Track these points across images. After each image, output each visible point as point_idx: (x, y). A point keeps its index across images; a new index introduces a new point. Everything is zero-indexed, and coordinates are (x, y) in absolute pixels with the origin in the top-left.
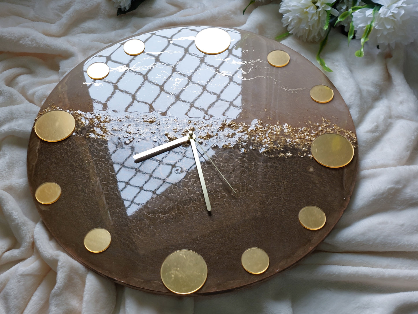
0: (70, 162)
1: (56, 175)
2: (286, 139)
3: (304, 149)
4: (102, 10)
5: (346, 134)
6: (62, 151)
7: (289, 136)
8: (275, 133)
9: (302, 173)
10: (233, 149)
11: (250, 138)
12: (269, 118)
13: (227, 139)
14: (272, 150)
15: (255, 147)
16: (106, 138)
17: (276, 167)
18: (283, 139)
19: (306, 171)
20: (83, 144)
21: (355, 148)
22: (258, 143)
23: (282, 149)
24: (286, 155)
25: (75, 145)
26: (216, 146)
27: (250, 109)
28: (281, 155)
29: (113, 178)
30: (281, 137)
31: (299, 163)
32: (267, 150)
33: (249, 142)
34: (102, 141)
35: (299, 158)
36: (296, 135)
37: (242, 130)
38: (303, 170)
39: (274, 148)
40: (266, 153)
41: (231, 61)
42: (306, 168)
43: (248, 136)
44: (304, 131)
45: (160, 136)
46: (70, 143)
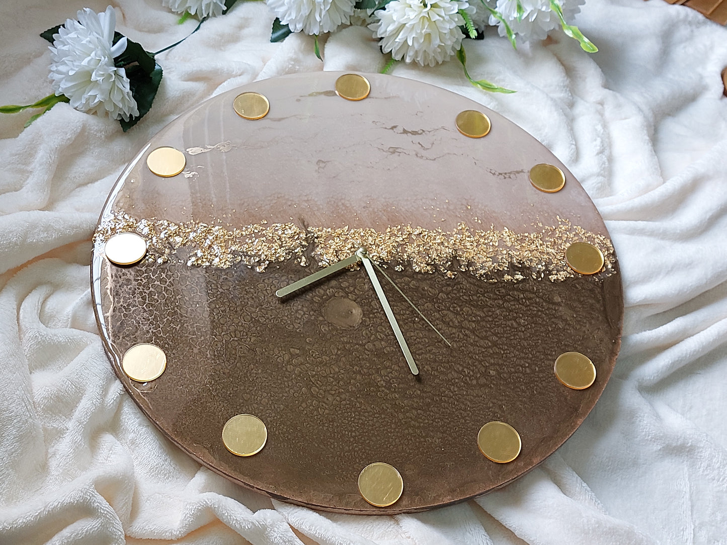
6: (153, 290)
8: (491, 244)
9: (544, 304)
10: (431, 272)
11: (453, 253)
12: (476, 221)
13: (418, 256)
14: (492, 271)
15: (464, 267)
16: (224, 264)
17: (503, 297)
18: (505, 252)
19: (550, 302)
20: (186, 276)
21: (614, 261)
22: (469, 261)
23: (506, 269)
24: (515, 278)
25: (172, 278)
26: (403, 268)
27: (445, 207)
28: (507, 277)
29: (249, 331)
30: (501, 249)
31: (536, 290)
32: (484, 271)
33: (454, 260)
34: (217, 269)
35: (535, 282)
36: (524, 245)
37: (439, 241)
38: (545, 301)
39: (494, 267)
40: (484, 276)
41: (400, 129)
42: (548, 297)
43: (450, 251)
44: (535, 239)
45: (311, 256)
46: (164, 276)
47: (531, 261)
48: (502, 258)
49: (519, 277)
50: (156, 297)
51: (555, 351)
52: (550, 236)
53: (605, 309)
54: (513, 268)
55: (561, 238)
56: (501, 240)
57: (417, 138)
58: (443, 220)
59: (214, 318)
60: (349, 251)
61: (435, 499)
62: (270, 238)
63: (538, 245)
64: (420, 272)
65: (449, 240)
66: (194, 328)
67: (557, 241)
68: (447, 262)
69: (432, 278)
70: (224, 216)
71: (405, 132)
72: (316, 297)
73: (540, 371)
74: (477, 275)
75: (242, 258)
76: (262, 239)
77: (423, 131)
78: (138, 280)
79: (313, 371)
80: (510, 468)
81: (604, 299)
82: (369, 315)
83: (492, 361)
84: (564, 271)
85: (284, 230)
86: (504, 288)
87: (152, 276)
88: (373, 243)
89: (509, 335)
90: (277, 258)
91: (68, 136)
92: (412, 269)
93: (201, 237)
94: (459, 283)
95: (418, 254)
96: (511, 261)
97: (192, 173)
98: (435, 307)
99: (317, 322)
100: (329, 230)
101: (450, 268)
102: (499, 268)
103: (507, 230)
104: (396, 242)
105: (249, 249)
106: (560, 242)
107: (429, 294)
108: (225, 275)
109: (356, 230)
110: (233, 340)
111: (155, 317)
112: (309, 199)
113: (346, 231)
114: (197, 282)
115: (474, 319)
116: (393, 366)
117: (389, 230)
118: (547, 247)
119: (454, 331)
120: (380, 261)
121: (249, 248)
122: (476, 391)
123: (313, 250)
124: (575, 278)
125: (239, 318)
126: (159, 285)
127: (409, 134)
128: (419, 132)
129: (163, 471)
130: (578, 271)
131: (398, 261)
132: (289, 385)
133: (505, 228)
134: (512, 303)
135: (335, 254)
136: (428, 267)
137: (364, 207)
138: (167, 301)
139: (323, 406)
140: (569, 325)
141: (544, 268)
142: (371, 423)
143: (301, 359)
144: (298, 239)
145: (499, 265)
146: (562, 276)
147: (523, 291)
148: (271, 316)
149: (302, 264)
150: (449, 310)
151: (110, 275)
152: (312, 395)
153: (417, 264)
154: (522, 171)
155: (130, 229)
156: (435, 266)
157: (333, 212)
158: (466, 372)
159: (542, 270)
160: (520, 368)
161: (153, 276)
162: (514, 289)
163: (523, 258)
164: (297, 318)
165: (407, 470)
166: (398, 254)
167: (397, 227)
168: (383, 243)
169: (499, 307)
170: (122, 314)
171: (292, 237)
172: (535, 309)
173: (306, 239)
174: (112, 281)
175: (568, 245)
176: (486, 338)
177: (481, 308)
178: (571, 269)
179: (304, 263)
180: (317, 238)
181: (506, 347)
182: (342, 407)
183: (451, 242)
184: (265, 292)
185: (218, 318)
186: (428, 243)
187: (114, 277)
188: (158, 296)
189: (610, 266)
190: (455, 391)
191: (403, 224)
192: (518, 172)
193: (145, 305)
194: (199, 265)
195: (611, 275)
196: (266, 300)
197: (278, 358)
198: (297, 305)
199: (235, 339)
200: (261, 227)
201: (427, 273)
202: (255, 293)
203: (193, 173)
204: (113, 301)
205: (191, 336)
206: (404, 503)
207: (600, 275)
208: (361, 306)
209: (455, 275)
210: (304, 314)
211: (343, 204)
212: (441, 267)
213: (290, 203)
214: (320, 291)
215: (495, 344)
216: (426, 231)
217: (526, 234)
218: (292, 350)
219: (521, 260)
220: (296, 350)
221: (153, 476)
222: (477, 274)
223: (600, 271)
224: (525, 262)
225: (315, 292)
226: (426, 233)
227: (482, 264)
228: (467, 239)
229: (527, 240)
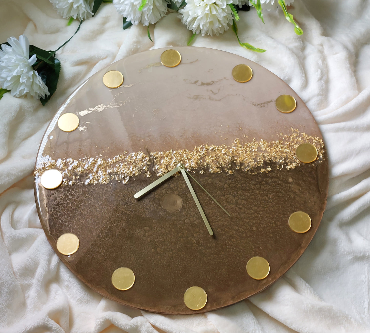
0: (78, 211)
1: (69, 226)
2: (264, 154)
3: (281, 161)
5: (314, 140)
6: (69, 202)
7: (265, 152)
8: (253, 150)
9: (283, 184)
10: (220, 172)
11: (232, 159)
12: (245, 137)
13: (212, 163)
14: (254, 168)
15: (238, 167)
16: (105, 181)
17: (260, 183)
18: (261, 155)
19: (287, 182)
20: (85, 191)
21: (324, 153)
22: (241, 163)
23: (262, 165)
24: (267, 170)
25: (78, 193)
26: (204, 172)
27: (227, 130)
28: (263, 170)
29: (121, 220)
30: (259, 153)
31: (279, 176)
32: (249, 168)
33: (233, 163)
34: (102, 185)
35: (278, 171)
36: (272, 148)
37: (224, 152)
38: (284, 182)
39: (255, 165)
40: (250, 171)
41: (200, 83)
42: (285, 179)
43: (230, 158)
44: (278, 144)
45: (153, 171)
46: (73, 192)
47: (276, 158)
48: (260, 158)
49: (269, 169)
50: (70, 206)
51: (289, 212)
52: (287, 141)
53: (318, 184)
54: (266, 164)
55: (293, 142)
56: (259, 148)
57: (210, 88)
58: (226, 138)
59: (103, 214)
60: (173, 165)
61: (225, 303)
62: (129, 162)
63: (280, 148)
64: (214, 173)
65: (230, 151)
66: (92, 221)
67: (291, 144)
68: (229, 165)
69: (220, 176)
70: (103, 152)
71: (203, 84)
72: (157, 196)
73: (280, 225)
74: (245, 171)
75: (115, 176)
76: (125, 163)
77: (213, 82)
78: (60, 196)
79: (157, 239)
80: (265, 281)
81: (317, 177)
82: (186, 202)
83: (254, 222)
84: (295, 162)
85: (136, 156)
86: (261, 177)
87: (67, 193)
88: (187, 158)
89: (263, 205)
90: (134, 174)
91: (13, 114)
92: (209, 172)
93: (91, 166)
94: (235, 177)
95: (212, 162)
96: (265, 160)
97: (83, 127)
98: (222, 193)
99: (158, 210)
100: (162, 153)
101: (231, 169)
102: (258, 165)
103: (262, 141)
104: (200, 156)
105: (119, 171)
106: (293, 144)
107: (219, 186)
108: (106, 188)
109: (177, 151)
110: (113, 226)
111: (71, 217)
112: (150, 135)
113: (171, 152)
114: (91, 194)
115: (244, 198)
116: (200, 231)
117: (195, 149)
118: (285, 148)
119: (233, 206)
120: (191, 169)
121: (118, 170)
122: (246, 240)
123: (154, 167)
124: (301, 166)
125: (116, 213)
126: (71, 198)
127: (205, 85)
128: (211, 83)
129: (84, 300)
130: (303, 162)
131: (201, 168)
132: (145, 248)
133: (262, 139)
134: (266, 186)
135: (166, 167)
136: (218, 169)
137: (181, 136)
138: (77, 207)
139: (163, 258)
140: (297, 195)
141: (283, 162)
142: (189, 264)
143: (150, 233)
144: (145, 160)
145: (258, 163)
146: (293, 165)
147: (271, 178)
148: (133, 209)
150: (230, 194)
151: (45, 195)
152: (157, 253)
153: (212, 168)
154: (271, 101)
155: (52, 166)
156: (222, 168)
157: (163, 142)
158: (240, 230)
159: (282, 163)
160: (270, 224)
161: (68, 193)
162: (266, 177)
163: (272, 157)
164: (147, 209)
165: (209, 289)
166: (201, 163)
167: (200, 146)
168: (192, 158)
169: (258, 189)
170: (54, 218)
171: (141, 160)
172: (278, 188)
173: (150, 160)
174: (46, 199)
175: (297, 145)
176: (250, 208)
177: (247, 191)
178: (299, 161)
179: (149, 175)
180: (155, 159)
181: (262, 213)
182: (174, 257)
183: (231, 152)
184: (128, 195)
185: (105, 214)
186: (218, 154)
187: (47, 197)
188: (72, 205)
189: (321, 156)
190: (234, 242)
191: (203, 144)
192: (269, 102)
193: (65, 211)
194: (92, 184)
195: (322, 161)
196: (130, 200)
197: (138, 233)
198: (146, 201)
199: (115, 225)
200: (124, 156)
201: (217, 173)
202: (123, 197)
204: (48, 211)
205: (91, 226)
206: (208, 307)
207: (315, 162)
208: (182, 197)
209: (233, 172)
210: (151, 206)
211: (169, 136)
212: (225, 168)
213: (139, 139)
214: (159, 191)
215: (256, 212)
216: (216, 147)
217: (273, 142)
218: (145, 228)
219: (270, 159)
220: (147, 228)
221: (79, 303)
222: (245, 170)
223: (315, 160)
224: (273, 160)
225: (156, 192)
226: (216, 148)
227: (248, 164)
228: (240, 149)
229: (274, 145)
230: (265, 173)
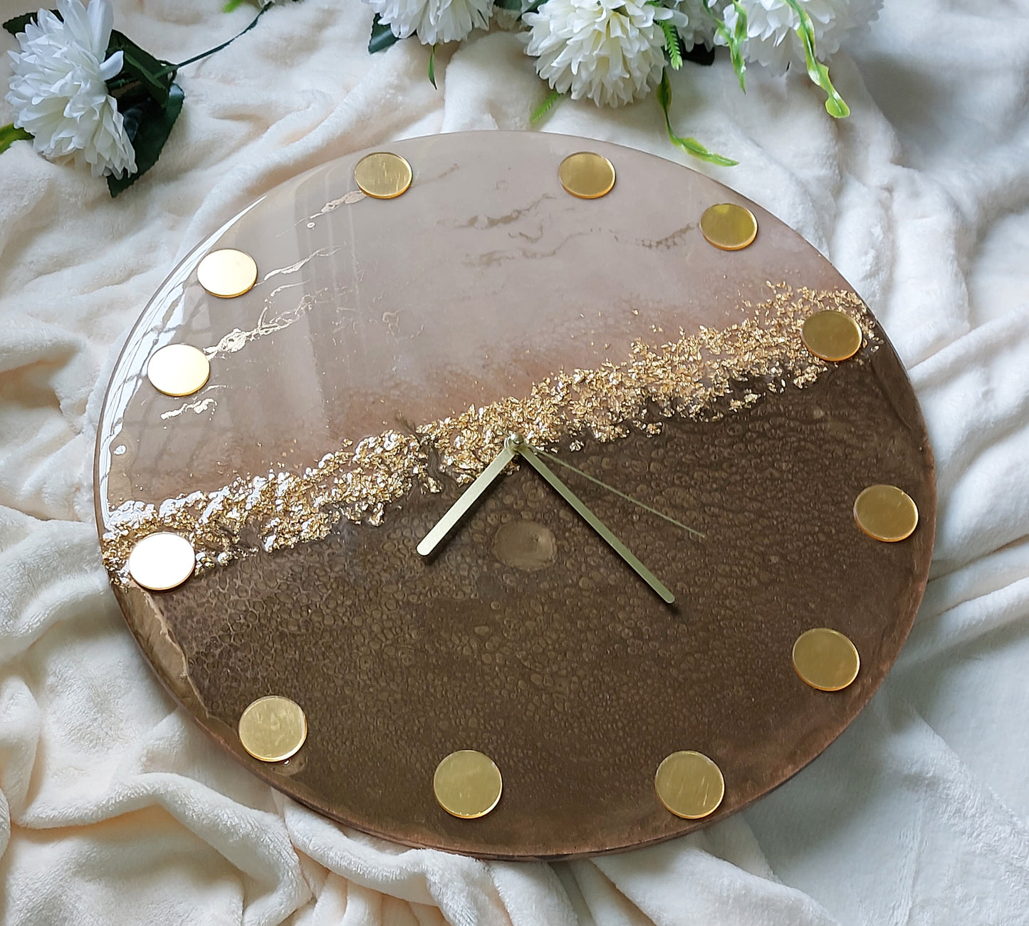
0: (270, 629)
1: (259, 677)
2: (723, 363)
3: (774, 370)
4: (67, 198)
5: (837, 300)
6: (233, 611)
7: (723, 356)
8: (691, 359)
9: (803, 427)
10: (625, 436)
11: (643, 393)
12: (655, 330)
13: (595, 417)
14: (710, 403)
15: (668, 410)
16: (318, 532)
17: (741, 438)
18: (716, 366)
19: (811, 421)
20: (271, 571)
21: (874, 326)
22: (670, 398)
23: (728, 391)
24: (747, 401)
25: (253, 583)
26: (582, 444)
27: (601, 323)
28: (736, 404)
29: (402, 623)
30: (709, 363)
31: (784, 409)
32: (699, 407)
33: (649, 403)
34: (312, 543)
35: (776, 396)
36: (737, 345)
37: (615, 382)
38: (802, 422)
39: (710, 394)
40: (702, 414)
41: (483, 220)
42: (804, 414)
43: (639, 392)
44: (750, 330)
45: (441, 473)
46: (239, 582)
47: (758, 366)
48: (716, 376)
49: (752, 397)
50: (242, 621)
51: (846, 493)
52: (770, 317)
53: (890, 405)
54: (738, 388)
55: (785, 315)
56: (703, 348)
57: (514, 228)
58: (606, 346)
59: (343, 622)
60: (492, 445)
61: (773, 778)
62: (368, 466)
63: (757, 337)
64: (608, 442)
65: (629, 375)
66: (321, 648)
67: (782, 322)
68: (640, 412)
69: (629, 444)
70: (284, 454)
71: (492, 223)
72: (477, 535)
73: (838, 532)
74: (691, 416)
75: (340, 512)
76: (357, 471)
77: (519, 212)
78: (204, 603)
79: (522, 650)
80: (857, 690)
81: (882, 388)
82: (564, 534)
83: (766, 541)
84: (811, 365)
85: (381, 444)
86: (737, 423)
87: (221, 590)
88: (522, 420)
89: (774, 493)
90: (393, 494)
92: (595, 440)
93: (265, 501)
94: (671, 439)
95: (594, 414)
96: (731, 377)
97: (204, 402)
98: (652, 488)
99: (494, 572)
100: (448, 421)
101: (649, 420)
102: (717, 393)
103: (706, 330)
104: (555, 405)
105: (346, 494)
106: (787, 321)
107: (634, 471)
108: (328, 549)
109: (488, 407)
110: (385, 646)
111: (256, 652)
112: (398, 382)
113: (473, 414)
114: (292, 575)
115: (715, 486)
116: (632, 600)
117: (535, 391)
118: (772, 336)
119: (695, 514)
120: (543, 444)
121: (344, 493)
122: (763, 595)
123: (439, 462)
124: (830, 371)
125: (379, 608)
126: (238, 600)
127: (501, 225)
128: (514, 216)
130: (832, 360)
131: (569, 435)
132: (496, 686)
133: (702, 327)
134: (759, 441)
135: (473, 456)
136: (616, 429)
137: (484, 367)
138: (262, 621)
139: (558, 698)
140: (849, 446)
141: (781, 371)
142: (637, 698)
143: (496, 639)
144: (409, 451)
145: (716, 390)
146: (810, 375)
147: (766, 418)
148: (425, 588)
149: (433, 490)
150: (673, 484)
151: (157, 611)
152: (537, 689)
153: (600, 430)
154: (688, 228)
155: (152, 526)
156: (627, 424)
157: (441, 391)
158: (737, 570)
159: (779, 375)
160: (810, 538)
161: (223, 589)
162: (753, 419)
163: (746, 366)
164: (462, 578)
165: (716, 749)
166: (564, 423)
167: (545, 381)
168: (536, 415)
169: (743, 455)
170: (205, 666)
171: (399, 453)
172: (794, 439)
173: (422, 449)
174: (165, 619)
175: (801, 322)
176: (742, 510)
177: (718, 466)
178: (820, 359)
179: (435, 487)
180: (436, 440)
181: (777, 513)
182: (586, 689)
183: (633, 377)
184: (398, 554)
185: (349, 619)
186: (601, 391)
187: (165, 613)
188: (245, 618)
189: (871, 335)
190: (734, 607)
191: (552, 374)
192: (683, 231)
193: (232, 639)
194: (283, 547)
195: (877, 348)
196: (406, 566)
197: (462, 649)
198: (452, 558)
199: (388, 642)
200: (347, 454)
201: (618, 438)
202: (385, 560)
203: (206, 402)
204: (182, 651)
205: (323, 662)
206: (732, 800)
207: (862, 354)
208: (546, 524)
209: (660, 427)
210: (470, 567)
211: (451, 372)
212: (634, 422)
213: (371, 399)
214: (477, 524)
215: (760, 514)
216: (590, 373)
217: (735, 327)
218: (477, 629)
219: (744, 370)
220: (482, 627)
222: (690, 414)
223: (860, 348)
224: (751, 372)
225: (471, 528)
226: (592, 376)
227: (692, 397)
228: (654, 364)
229: (740, 336)
230: (744, 411)
